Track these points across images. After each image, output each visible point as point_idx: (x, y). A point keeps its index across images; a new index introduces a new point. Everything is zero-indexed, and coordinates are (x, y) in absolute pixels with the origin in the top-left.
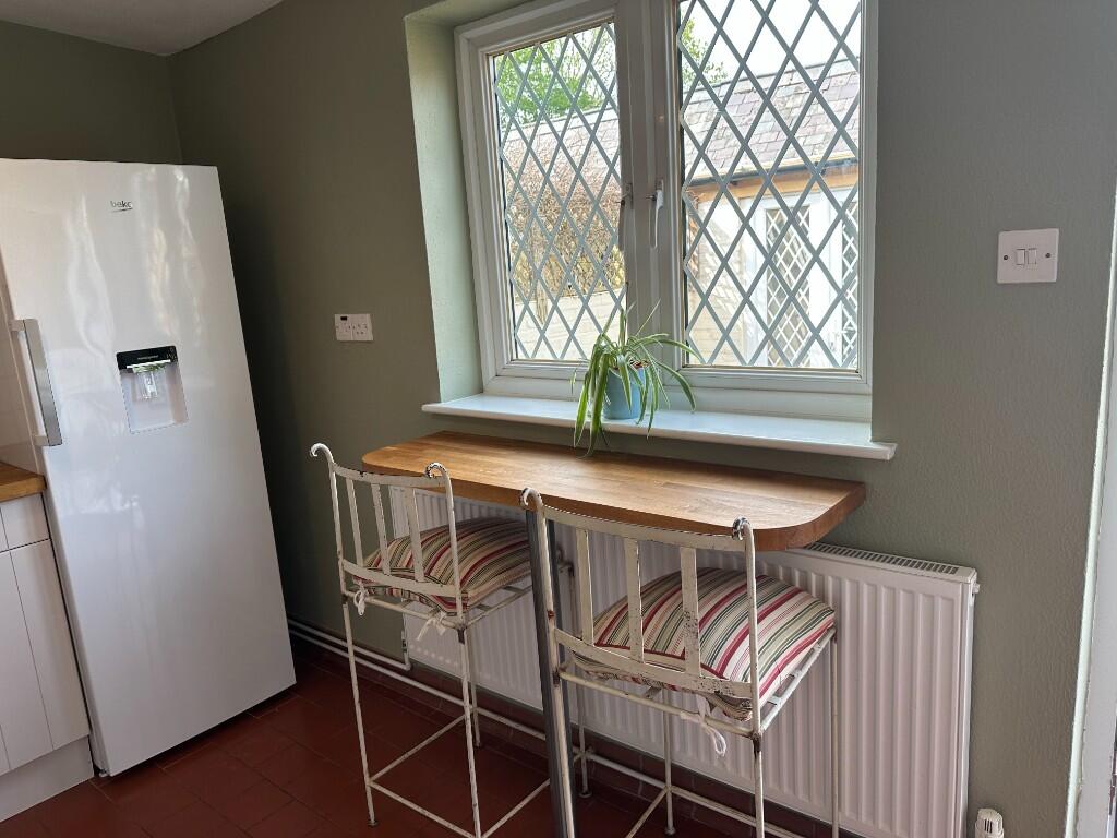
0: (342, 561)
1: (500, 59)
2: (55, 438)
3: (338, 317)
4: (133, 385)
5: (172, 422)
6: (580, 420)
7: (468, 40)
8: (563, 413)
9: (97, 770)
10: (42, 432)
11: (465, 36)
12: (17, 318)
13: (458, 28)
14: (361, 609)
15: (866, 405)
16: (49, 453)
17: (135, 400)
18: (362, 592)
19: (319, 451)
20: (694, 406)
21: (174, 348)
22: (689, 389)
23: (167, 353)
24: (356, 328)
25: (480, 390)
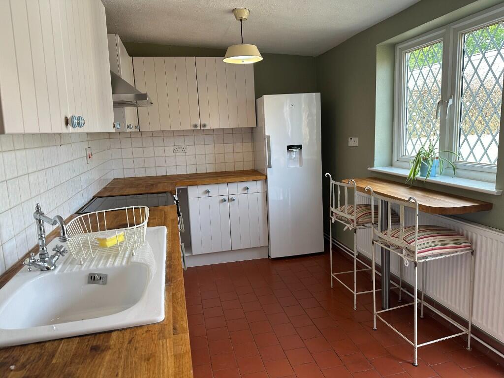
0: (330, 207)
1: (410, 54)
2: (270, 166)
3: (350, 138)
4: (290, 155)
5: (298, 166)
6: (410, 176)
7: (400, 48)
8: (406, 173)
9: (269, 256)
10: (268, 164)
11: (398, 47)
12: (266, 135)
13: (397, 45)
14: (333, 222)
15: (494, 177)
16: (269, 169)
17: (290, 159)
18: (334, 217)
19: (328, 175)
20: (455, 175)
21: (301, 145)
22: (454, 169)
23: (300, 147)
24: (354, 142)
25: (391, 165)
